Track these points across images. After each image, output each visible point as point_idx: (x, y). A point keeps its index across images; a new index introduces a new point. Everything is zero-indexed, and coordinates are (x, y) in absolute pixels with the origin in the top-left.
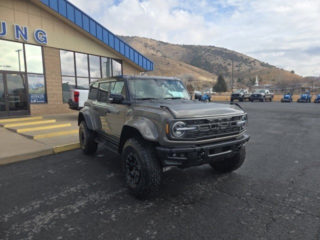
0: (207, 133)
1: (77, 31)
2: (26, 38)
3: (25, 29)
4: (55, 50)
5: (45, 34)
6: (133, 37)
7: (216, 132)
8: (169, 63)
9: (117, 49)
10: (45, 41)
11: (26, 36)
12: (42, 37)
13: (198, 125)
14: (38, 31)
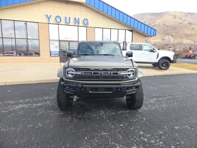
0: (89, 77)
1: (105, 16)
2: (79, 24)
3: (79, 19)
4: (92, 28)
5: (88, 20)
6: (165, 13)
7: (98, 77)
8: (193, 29)
9: (129, 23)
10: (88, 24)
11: (79, 23)
12: (87, 22)
13: (82, 72)
14: (85, 19)
